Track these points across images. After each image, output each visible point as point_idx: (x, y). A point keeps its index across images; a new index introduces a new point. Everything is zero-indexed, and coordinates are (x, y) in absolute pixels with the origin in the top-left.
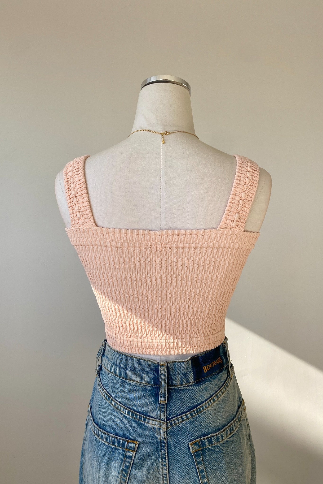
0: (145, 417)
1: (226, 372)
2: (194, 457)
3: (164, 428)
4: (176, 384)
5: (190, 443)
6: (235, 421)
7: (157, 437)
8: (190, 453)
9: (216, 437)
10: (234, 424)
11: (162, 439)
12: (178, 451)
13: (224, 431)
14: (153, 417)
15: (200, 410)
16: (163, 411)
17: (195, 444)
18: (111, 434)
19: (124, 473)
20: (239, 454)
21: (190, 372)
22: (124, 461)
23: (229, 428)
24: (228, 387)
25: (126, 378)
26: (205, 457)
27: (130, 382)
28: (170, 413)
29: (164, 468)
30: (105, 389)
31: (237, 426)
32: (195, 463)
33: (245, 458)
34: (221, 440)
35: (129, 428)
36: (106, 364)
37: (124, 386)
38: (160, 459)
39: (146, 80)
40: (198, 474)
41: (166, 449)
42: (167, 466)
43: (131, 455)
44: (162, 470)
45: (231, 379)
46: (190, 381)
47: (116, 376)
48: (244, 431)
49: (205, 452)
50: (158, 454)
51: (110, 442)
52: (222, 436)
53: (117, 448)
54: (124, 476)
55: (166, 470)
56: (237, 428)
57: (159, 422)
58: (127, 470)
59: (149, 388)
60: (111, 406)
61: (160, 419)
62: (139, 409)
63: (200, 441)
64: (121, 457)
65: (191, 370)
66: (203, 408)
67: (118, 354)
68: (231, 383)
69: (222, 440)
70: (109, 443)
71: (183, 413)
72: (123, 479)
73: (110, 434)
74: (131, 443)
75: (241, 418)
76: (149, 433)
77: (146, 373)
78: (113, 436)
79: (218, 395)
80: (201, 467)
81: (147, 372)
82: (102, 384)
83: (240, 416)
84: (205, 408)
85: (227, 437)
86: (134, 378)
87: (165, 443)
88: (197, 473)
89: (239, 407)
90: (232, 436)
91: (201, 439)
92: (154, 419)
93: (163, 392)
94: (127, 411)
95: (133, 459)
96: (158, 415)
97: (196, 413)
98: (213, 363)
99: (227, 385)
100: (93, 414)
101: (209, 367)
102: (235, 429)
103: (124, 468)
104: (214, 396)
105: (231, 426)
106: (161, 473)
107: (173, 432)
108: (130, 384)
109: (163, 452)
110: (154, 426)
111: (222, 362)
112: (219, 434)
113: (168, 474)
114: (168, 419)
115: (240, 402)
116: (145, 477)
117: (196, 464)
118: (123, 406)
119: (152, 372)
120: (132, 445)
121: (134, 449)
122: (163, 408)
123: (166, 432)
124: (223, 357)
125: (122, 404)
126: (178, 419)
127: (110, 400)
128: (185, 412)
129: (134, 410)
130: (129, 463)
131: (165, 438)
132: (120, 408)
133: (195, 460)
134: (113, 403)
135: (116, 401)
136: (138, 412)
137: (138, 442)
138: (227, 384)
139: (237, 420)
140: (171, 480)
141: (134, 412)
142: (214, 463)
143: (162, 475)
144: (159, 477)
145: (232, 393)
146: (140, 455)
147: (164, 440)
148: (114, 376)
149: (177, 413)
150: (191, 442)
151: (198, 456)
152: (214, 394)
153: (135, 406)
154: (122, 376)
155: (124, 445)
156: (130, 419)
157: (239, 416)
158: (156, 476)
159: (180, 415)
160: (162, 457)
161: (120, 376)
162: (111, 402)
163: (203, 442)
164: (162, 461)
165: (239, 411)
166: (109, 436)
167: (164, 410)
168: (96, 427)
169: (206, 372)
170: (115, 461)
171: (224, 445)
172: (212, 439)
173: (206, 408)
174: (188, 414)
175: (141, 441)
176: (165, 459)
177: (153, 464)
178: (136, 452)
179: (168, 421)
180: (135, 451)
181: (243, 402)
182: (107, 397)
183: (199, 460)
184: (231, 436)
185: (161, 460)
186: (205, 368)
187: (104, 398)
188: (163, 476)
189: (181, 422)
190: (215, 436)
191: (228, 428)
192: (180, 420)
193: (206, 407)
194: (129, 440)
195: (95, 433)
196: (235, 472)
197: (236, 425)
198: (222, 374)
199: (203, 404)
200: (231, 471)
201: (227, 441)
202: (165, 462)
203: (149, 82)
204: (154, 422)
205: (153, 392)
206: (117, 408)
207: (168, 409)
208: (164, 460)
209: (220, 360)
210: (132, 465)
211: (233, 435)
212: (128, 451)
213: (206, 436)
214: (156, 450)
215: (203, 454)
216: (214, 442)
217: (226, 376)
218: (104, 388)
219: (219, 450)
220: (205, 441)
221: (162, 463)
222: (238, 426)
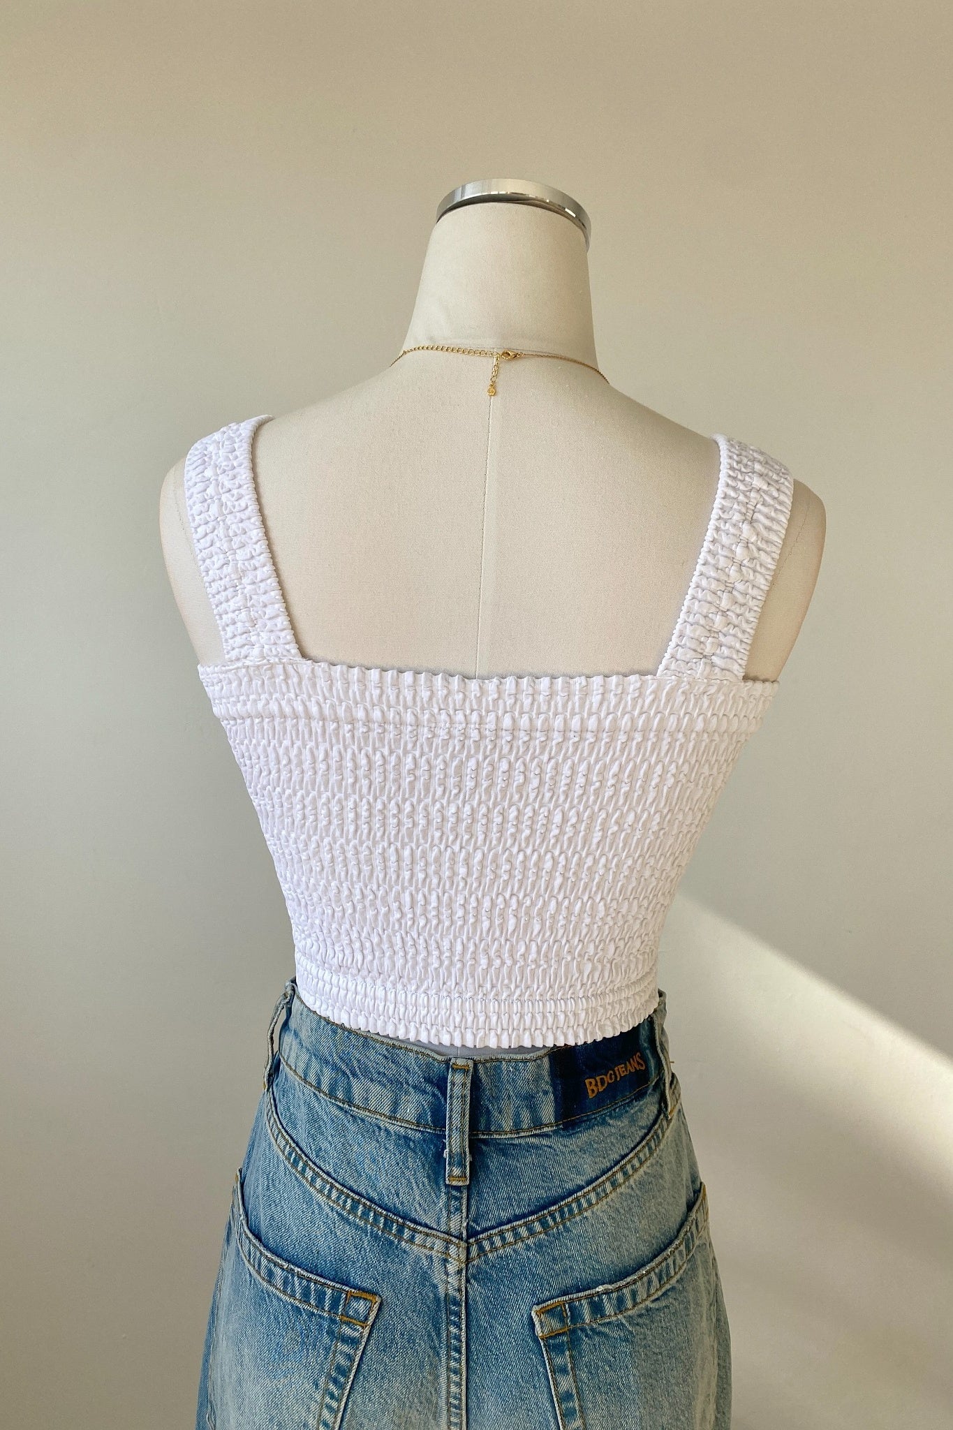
0: (404, 1223)
1: (656, 1098)
2: (544, 1353)
3: (459, 1260)
4: (500, 1126)
5: (536, 1308)
6: (677, 1248)
7: (435, 1287)
8: (535, 1339)
9: (615, 1295)
10: (672, 1258)
11: (451, 1292)
12: (499, 1329)
13: (641, 1278)
14: (426, 1226)
15: (571, 1211)
16: (458, 1209)
17: (550, 1312)
18: (299, 1267)
19: (332, 1387)
20: (681, 1349)
21: (546, 1093)
22: (335, 1352)
23: (657, 1271)
24: (659, 1145)
25: (350, 1103)
26: (580, 1353)
27: (362, 1114)
28: (477, 1214)
29: (454, 1378)
30: (286, 1131)
31: (681, 1264)
32: (549, 1371)
33: (699, 1362)
34: (629, 1304)
35: (352, 1252)
36: (293, 1055)
37: (343, 1125)
38: (443, 1352)
39: (453, 194)
40: (556, 1403)
41: (464, 1322)
42: (464, 1374)
43: (356, 1334)
44: (448, 1386)
45: (669, 1122)
46: (545, 1121)
47: (322, 1095)
48: (701, 1279)
49: (579, 1339)
50: (439, 1335)
51: (293, 1291)
52: (634, 1294)
53: (315, 1311)
54: (332, 1396)
55: (461, 1385)
56: (681, 1272)
57: (445, 1240)
58: (342, 1380)
59: (418, 1135)
60: (301, 1185)
61: (448, 1233)
62: (386, 1198)
63: (567, 1306)
64: (326, 1339)
65: (548, 1088)
66: (579, 1205)
67: (329, 1026)
68: (668, 1133)
69: (634, 1306)
70: (293, 1296)
71: (517, 1218)
72: (329, 1407)
73: (296, 1269)
74: (357, 1298)
75: (693, 1241)
76: (414, 1271)
77: (411, 1089)
78: (305, 1274)
79: (629, 1167)
80: (566, 1383)
81: (415, 1087)
82: (277, 1113)
83: (692, 1234)
84: (585, 1205)
85: (649, 1296)
86: (373, 1104)
87: (461, 1306)
88: (552, 1401)
89: (690, 1206)
90: (665, 1294)
91: (571, 1299)
92: (429, 1231)
93: (456, 1149)
94: (349, 1201)
95: (361, 1348)
96: (443, 1220)
97: (558, 1219)
98: (616, 1069)
99: (655, 1137)
100: (246, 1205)
101: (602, 1081)
102: (676, 1273)
103: (334, 1374)
104: (615, 1169)
105: (664, 1264)
106: (444, 1393)
107: (487, 1273)
108: (363, 1120)
109: (453, 1329)
110: (427, 1252)
111: (643, 1068)
112: (625, 1286)
113: (464, 1398)
114: (472, 1233)
115: (694, 1192)
116: (395, 1402)
117: (550, 1374)
118: (337, 1185)
119: (429, 1088)
120: (361, 1306)
121: (366, 1319)
122: (456, 1198)
123: (464, 1272)
124: (648, 1051)
125: (336, 1181)
126: (501, 1234)
127: (301, 1164)
128: (524, 1216)
129: (371, 1200)
130: (350, 1358)
131: (459, 1290)
132: (330, 1191)
133: (547, 1362)
134: (309, 1174)
135: (317, 1169)
136: (381, 1207)
137: (380, 1296)
138: (658, 1137)
139: (683, 1248)
140: (472, 1417)
141: (370, 1207)
142: (606, 1372)
143: (448, 1398)
144: (437, 1403)
145: (670, 1162)
146: (384, 1338)
147: (457, 1294)
148: (314, 1094)
149: (499, 1214)
150: (538, 1304)
151: (558, 1349)
152: (615, 1165)
153: (374, 1187)
154: (340, 1095)
155: (335, 1303)
156: (357, 1227)
157: (689, 1234)
158: (429, 1401)
159: (509, 1221)
160: (448, 1346)
161: (332, 1094)
162: (303, 1172)
163: (576, 1308)
164: (447, 1359)
165: (690, 1219)
166: (293, 1276)
167: (461, 1205)
168: (254, 1246)
169: (594, 1095)
170: (308, 1350)
171: (640, 1321)
172: (602, 1300)
173: (590, 1205)
174: (533, 1222)
175: (387, 1293)
176: (460, 1352)
177: (421, 1367)
178: (372, 1326)
179: (472, 1240)
180: (370, 1323)
181: (702, 1191)
182: (290, 1154)
183: (559, 1361)
184: (660, 1293)
185: (447, 1354)
186: (591, 1083)
187: (282, 1157)
188: (449, 1404)
189: (510, 1244)
190: (612, 1292)
191: (653, 1269)
192: (510, 1237)
193: (589, 1202)
194: (353, 1290)
195: (249, 1261)
196: (666, 1404)
197: (679, 1262)
198: (641, 1103)
199: (579, 1194)
200: (654, 1399)
201: (648, 1310)
202: (458, 1361)
203: (458, 199)
204: (429, 1239)
205: (430, 1148)
206: (321, 1191)
207: (473, 1202)
208: (457, 1355)
209: (638, 1062)
210: (359, 1365)
211: (668, 1290)
212: (348, 1324)
213: (584, 1290)
214: (433, 1325)
215: (574, 1343)
216: (609, 1309)
217: (656, 1112)
218: (283, 1127)
219: (622, 1335)
220: (581, 1305)
221: (448, 1364)
222: (685, 1265)
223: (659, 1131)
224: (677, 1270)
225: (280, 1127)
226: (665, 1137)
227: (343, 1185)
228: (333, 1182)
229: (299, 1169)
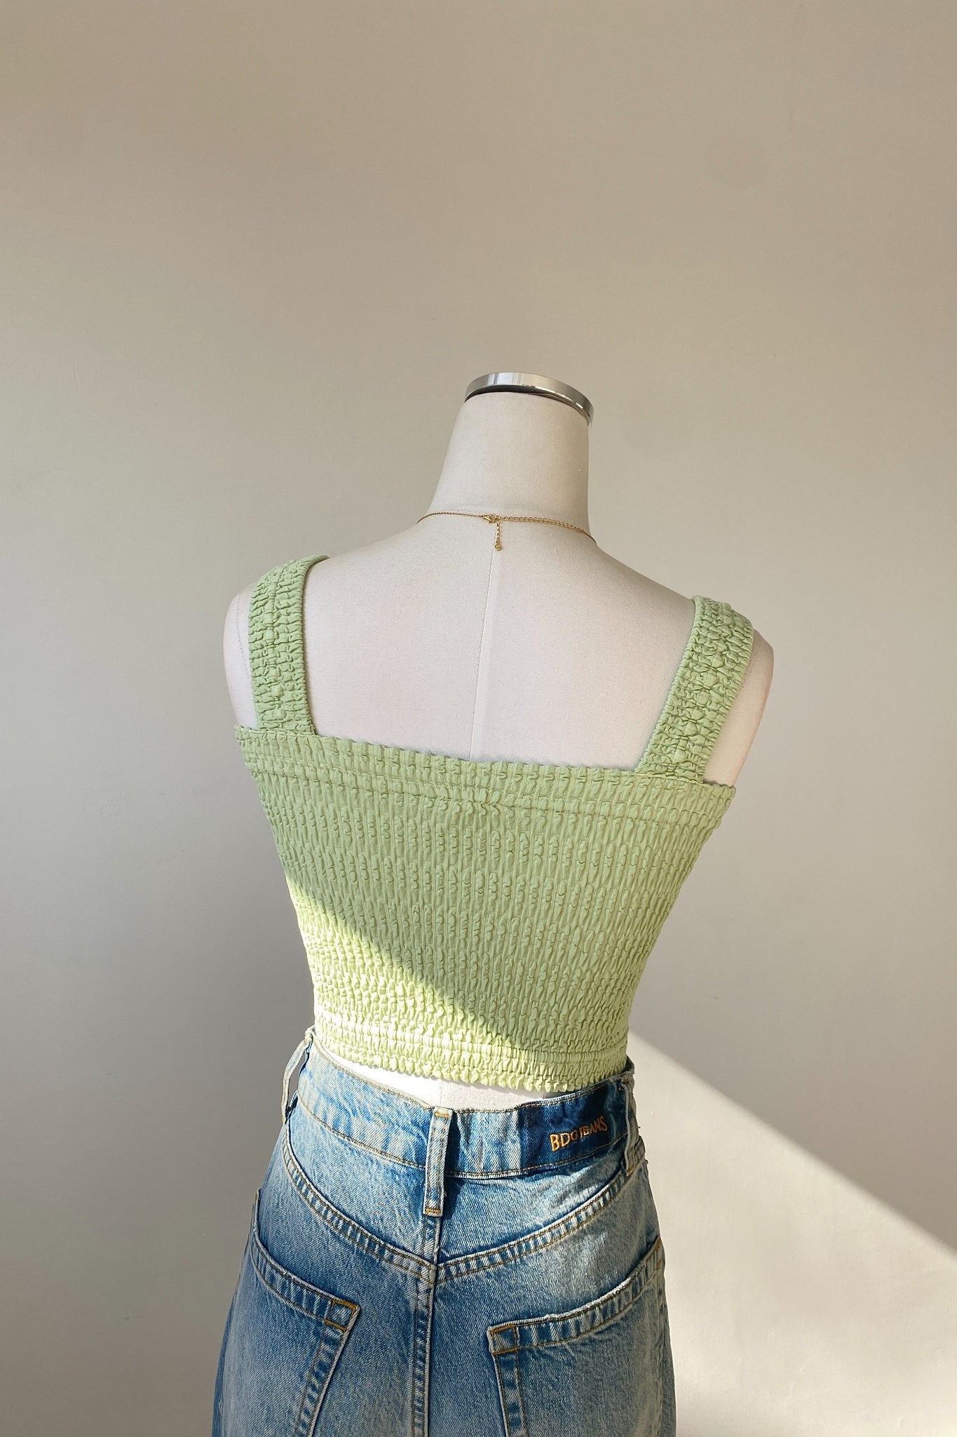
0: (385, 1245)
1: (615, 1157)
2: (496, 1368)
3: (429, 1281)
4: (472, 1168)
5: (490, 1328)
6: (622, 1290)
7: (407, 1302)
8: (489, 1355)
9: (560, 1323)
10: (617, 1297)
11: (420, 1307)
12: (459, 1344)
13: (585, 1311)
14: (404, 1249)
15: (528, 1247)
16: (432, 1237)
17: (502, 1332)
18: (295, 1275)
19: (314, 1380)
20: (621, 1379)
21: (514, 1142)
22: (318, 1351)
23: (602, 1307)
24: (614, 1197)
25: (349, 1137)
26: (527, 1371)
27: (360, 1148)
28: (448, 1243)
29: (419, 1384)
30: (296, 1159)
31: (626, 1304)
32: (499, 1384)
33: (639, 1394)
34: (573, 1333)
35: (340, 1267)
36: (307, 1092)
37: (342, 1157)
38: (410, 1360)
40: (504, 1412)
41: (428, 1335)
42: (427, 1380)
43: (338, 1337)
44: (414, 1390)
45: (627, 1179)
46: (512, 1166)
47: (327, 1128)
48: (647, 1321)
49: (527, 1359)
50: (407, 1344)
51: (289, 1295)
52: (578, 1324)
53: (305, 1314)
54: (314, 1388)
55: (424, 1391)
56: (626, 1310)
57: (418, 1262)
58: (323, 1375)
59: (404, 1170)
60: (304, 1205)
61: (421, 1256)
62: (372, 1223)
63: (517, 1329)
64: (313, 1339)
65: (516, 1137)
66: (536, 1243)
67: (336, 1072)
68: (625, 1188)
69: (578, 1335)
70: (288, 1299)
71: (481, 1248)
72: (311, 1397)
73: (293, 1277)
74: (341, 1306)
75: (641, 1285)
76: (390, 1287)
77: (400, 1130)
78: (300, 1281)
79: (583, 1213)
80: (513, 1396)
81: (404, 1128)
82: (290, 1143)
83: (640, 1279)
84: (541, 1243)
85: (592, 1328)
86: (368, 1140)
87: (428, 1321)
88: (501, 1411)
89: (642, 1255)
90: (609, 1328)
91: (521, 1323)
92: (406, 1253)
93: (433, 1185)
94: (341, 1222)
95: (341, 1348)
96: (418, 1246)
97: (517, 1253)
98: (581, 1128)
99: (611, 1190)
102: (620, 1311)
103: (316, 1369)
104: (570, 1215)
105: (609, 1302)
106: (409, 1397)
107: (451, 1294)
108: (359, 1153)
109: (419, 1341)
110: (403, 1271)
111: (606, 1130)
112: (570, 1317)
113: (426, 1402)
114: (441, 1258)
115: (648, 1244)
116: (366, 1398)
117: (499, 1387)
118: (332, 1207)
119: (415, 1129)
120: (343, 1313)
121: (346, 1324)
122: (431, 1227)
123: (432, 1291)
124: (611, 1115)
125: (332, 1204)
126: (466, 1261)
127: (305, 1187)
128: (487, 1247)
129: (360, 1223)
130: (331, 1357)
131: (427, 1307)
132: (326, 1212)
133: (497, 1375)
134: (310, 1196)
135: (317, 1193)
136: (367, 1230)
137: (360, 1306)
138: (614, 1190)
139: (629, 1290)
140: (432, 1419)
141: (358, 1228)
142: (549, 1390)
143: (412, 1401)
144: (403, 1406)
145: (625, 1214)
146: (360, 1342)
147: (425, 1310)
148: (321, 1128)
149: (466, 1245)
150: (492, 1325)
151: (508, 1365)
152: (571, 1211)
153: (363, 1211)
154: (341, 1130)
155: (322, 1307)
156: (346, 1245)
157: (637, 1279)
158: (396, 1402)
159: (475, 1251)
160: (415, 1356)
161: (335, 1129)
162: (305, 1194)
163: (525, 1331)
164: (414, 1366)
165: (639, 1266)
166: (290, 1282)
167: (435, 1233)
168: (262, 1253)
169: (557, 1148)
170: (297, 1346)
171: (582, 1348)
172: (549, 1327)
173: (545, 1243)
174: (494, 1253)
175: (365, 1305)
176: (424, 1361)
177: (391, 1370)
178: (351, 1331)
179: (441, 1265)
180: (349, 1327)
181: (656, 1243)
182: (297, 1178)
183: (508, 1376)
184: (603, 1327)
185: (413, 1362)
186: (554, 1138)
187: (290, 1180)
188: (413, 1406)
189: (474, 1271)
190: (558, 1321)
191: (598, 1305)
192: (473, 1264)
193: (544, 1240)
194: (338, 1299)
195: (257, 1267)
196: (603, 1425)
197: (624, 1302)
198: (601, 1160)
199: (537, 1233)
200: (593, 1420)
201: (592, 1341)
202: (423, 1369)
204: (405, 1260)
205: (412, 1182)
206: (318, 1212)
207: (445, 1232)
208: (421, 1364)
209: (601, 1124)
210: (338, 1363)
211: (613, 1326)
212: (331, 1327)
213: (534, 1317)
214: (403, 1336)
215: (522, 1361)
216: (554, 1335)
217: (615, 1168)
218: (294, 1154)
219: (565, 1359)
220: (530, 1329)
221: (414, 1370)
222: (631, 1306)
223: (616, 1186)
224: (622, 1309)
225: (292, 1154)
226: (621, 1192)
227: (337, 1208)
228: (330, 1204)
229: (303, 1191)
